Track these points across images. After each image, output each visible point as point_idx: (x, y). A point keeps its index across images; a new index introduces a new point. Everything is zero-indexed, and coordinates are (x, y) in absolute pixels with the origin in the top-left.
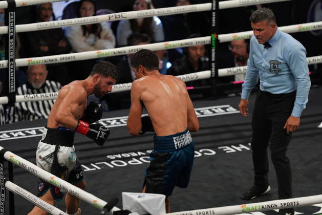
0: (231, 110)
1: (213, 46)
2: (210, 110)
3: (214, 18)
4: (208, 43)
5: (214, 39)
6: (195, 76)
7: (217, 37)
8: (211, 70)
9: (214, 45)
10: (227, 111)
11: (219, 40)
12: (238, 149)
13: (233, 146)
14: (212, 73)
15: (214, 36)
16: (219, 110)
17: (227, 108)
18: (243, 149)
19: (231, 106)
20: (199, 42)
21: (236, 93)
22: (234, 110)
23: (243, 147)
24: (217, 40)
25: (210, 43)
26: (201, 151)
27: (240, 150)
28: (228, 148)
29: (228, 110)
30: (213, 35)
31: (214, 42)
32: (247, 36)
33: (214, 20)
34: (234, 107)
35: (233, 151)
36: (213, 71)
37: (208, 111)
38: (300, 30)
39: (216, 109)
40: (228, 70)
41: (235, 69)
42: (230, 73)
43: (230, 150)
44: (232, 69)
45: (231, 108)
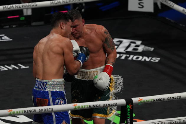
10: (2, 39)
12: (10, 68)
13: (6, 66)
17: (3, 37)
18: (14, 68)
19: (5, 35)
21: (10, 26)
22: (8, 38)
23: (14, 66)
27: (11, 69)
28: (3, 67)
34: (8, 36)
35: (6, 69)
40: (4, 7)
41: (9, 6)
42: (5, 9)
43: (3, 69)
44: (6, 6)
45: (6, 37)
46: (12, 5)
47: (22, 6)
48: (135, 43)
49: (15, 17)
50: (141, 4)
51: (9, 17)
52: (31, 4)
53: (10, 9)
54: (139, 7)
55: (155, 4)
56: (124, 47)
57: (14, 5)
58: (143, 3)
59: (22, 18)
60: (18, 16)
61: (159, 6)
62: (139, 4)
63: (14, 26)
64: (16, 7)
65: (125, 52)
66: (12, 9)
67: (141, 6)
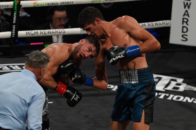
1: (15, 11)
2: (8, 66)
4: (11, 7)
5: (16, 4)
7: (19, 2)
8: (12, 32)
9: (16, 9)
11: (21, 6)
14: (12, 34)
15: (16, 1)
20: (3, 6)
24: (19, 6)
25: (12, 7)
31: (16, 7)
32: (46, 3)
36: (14, 32)
37: (6, 67)
38: (92, 2)
39: (13, 66)
40: (26, 32)
41: (33, 32)
42: (28, 35)
44: (30, 31)
46: (36, 31)
47: (48, 33)
48: (175, 80)
49: (39, 43)
50: (184, 36)
51: (31, 44)
52: (58, 30)
53: (34, 35)
54: (182, 40)
56: (163, 85)
57: (39, 31)
58: (187, 35)
60: (42, 43)
62: (183, 36)
64: (41, 33)
65: (164, 91)
66: (36, 35)
67: (185, 39)
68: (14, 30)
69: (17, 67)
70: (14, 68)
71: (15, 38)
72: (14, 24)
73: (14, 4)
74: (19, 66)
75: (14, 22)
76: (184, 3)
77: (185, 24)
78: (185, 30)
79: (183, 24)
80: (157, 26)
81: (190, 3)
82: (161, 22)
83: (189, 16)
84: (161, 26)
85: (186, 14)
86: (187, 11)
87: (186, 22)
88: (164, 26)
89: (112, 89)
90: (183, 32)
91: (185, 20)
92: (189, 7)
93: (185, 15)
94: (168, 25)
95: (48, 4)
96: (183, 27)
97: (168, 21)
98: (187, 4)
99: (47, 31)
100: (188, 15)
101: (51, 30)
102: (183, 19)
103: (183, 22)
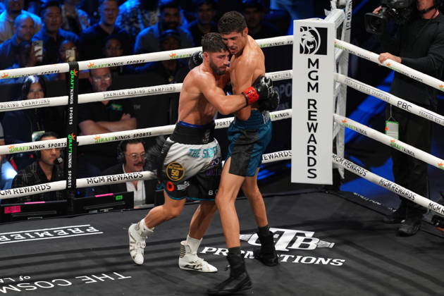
0: (92, 230)
1: (70, 150)
2: (65, 230)
3: (71, 114)
4: (64, 146)
5: (71, 141)
6: (47, 187)
7: (76, 138)
8: (68, 180)
9: (70, 148)
10: (86, 232)
11: (78, 143)
12: (99, 278)
13: (94, 276)
14: (67, 183)
15: (71, 137)
16: (77, 231)
17: (88, 228)
18: (106, 279)
19: (91, 226)
20: (52, 145)
21: (98, 210)
22: (95, 230)
23: (107, 276)
24: (75, 142)
25: (66, 146)
26: (53, 281)
27: (103, 280)
28: (89, 278)
29: (88, 230)
30: (69, 136)
31: (71, 145)
32: (113, 138)
33: (71, 118)
34: (95, 227)
35: (94, 281)
36: (70, 181)
37: (62, 231)
40: (88, 180)
41: (97, 179)
42: (90, 184)
43: (90, 280)
44: (93, 178)
45: (92, 228)
46: (101, 177)
47: (119, 179)
48: (303, 235)
50: (311, 171)
51: (97, 196)
53: (99, 184)
54: (309, 177)
55: (335, 171)
56: (286, 242)
57: (105, 177)
58: (315, 170)
59: (119, 197)
60: (112, 194)
61: (342, 174)
62: (309, 171)
63: (105, 210)
64: (108, 180)
65: (287, 250)
66: (102, 183)
67: (313, 176)
68: (70, 178)
69: (78, 230)
70: (74, 231)
71: (72, 188)
72: (70, 169)
73: (68, 140)
74: (80, 228)
75: (70, 166)
76: (308, 123)
77: (311, 154)
78: (312, 162)
79: (308, 154)
80: (272, 160)
81: (317, 124)
82: (277, 153)
83: (316, 143)
84: (277, 159)
85: (312, 139)
86: (312, 135)
87: (313, 151)
88: (281, 158)
89: (215, 252)
90: (309, 165)
91: (311, 149)
92: (315, 130)
93: (310, 141)
94: (288, 157)
95: (116, 138)
96: (309, 158)
97: (288, 151)
98: (312, 124)
99: (116, 176)
100: (315, 141)
101: (123, 175)
102: (308, 146)
103: (309, 151)
